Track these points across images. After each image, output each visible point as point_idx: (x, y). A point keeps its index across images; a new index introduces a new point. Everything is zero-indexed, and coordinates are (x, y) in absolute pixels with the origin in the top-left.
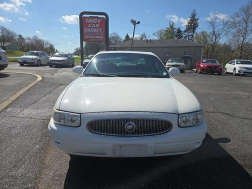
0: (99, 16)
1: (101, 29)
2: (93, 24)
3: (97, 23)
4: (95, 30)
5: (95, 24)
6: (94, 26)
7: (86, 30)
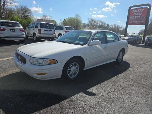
0: (143, 7)
1: (142, 16)
2: (137, 13)
3: (141, 12)
4: (138, 17)
5: (139, 13)
6: (138, 14)
7: (131, 18)
